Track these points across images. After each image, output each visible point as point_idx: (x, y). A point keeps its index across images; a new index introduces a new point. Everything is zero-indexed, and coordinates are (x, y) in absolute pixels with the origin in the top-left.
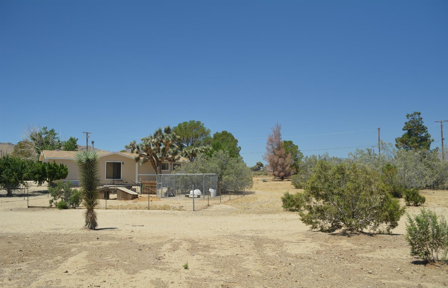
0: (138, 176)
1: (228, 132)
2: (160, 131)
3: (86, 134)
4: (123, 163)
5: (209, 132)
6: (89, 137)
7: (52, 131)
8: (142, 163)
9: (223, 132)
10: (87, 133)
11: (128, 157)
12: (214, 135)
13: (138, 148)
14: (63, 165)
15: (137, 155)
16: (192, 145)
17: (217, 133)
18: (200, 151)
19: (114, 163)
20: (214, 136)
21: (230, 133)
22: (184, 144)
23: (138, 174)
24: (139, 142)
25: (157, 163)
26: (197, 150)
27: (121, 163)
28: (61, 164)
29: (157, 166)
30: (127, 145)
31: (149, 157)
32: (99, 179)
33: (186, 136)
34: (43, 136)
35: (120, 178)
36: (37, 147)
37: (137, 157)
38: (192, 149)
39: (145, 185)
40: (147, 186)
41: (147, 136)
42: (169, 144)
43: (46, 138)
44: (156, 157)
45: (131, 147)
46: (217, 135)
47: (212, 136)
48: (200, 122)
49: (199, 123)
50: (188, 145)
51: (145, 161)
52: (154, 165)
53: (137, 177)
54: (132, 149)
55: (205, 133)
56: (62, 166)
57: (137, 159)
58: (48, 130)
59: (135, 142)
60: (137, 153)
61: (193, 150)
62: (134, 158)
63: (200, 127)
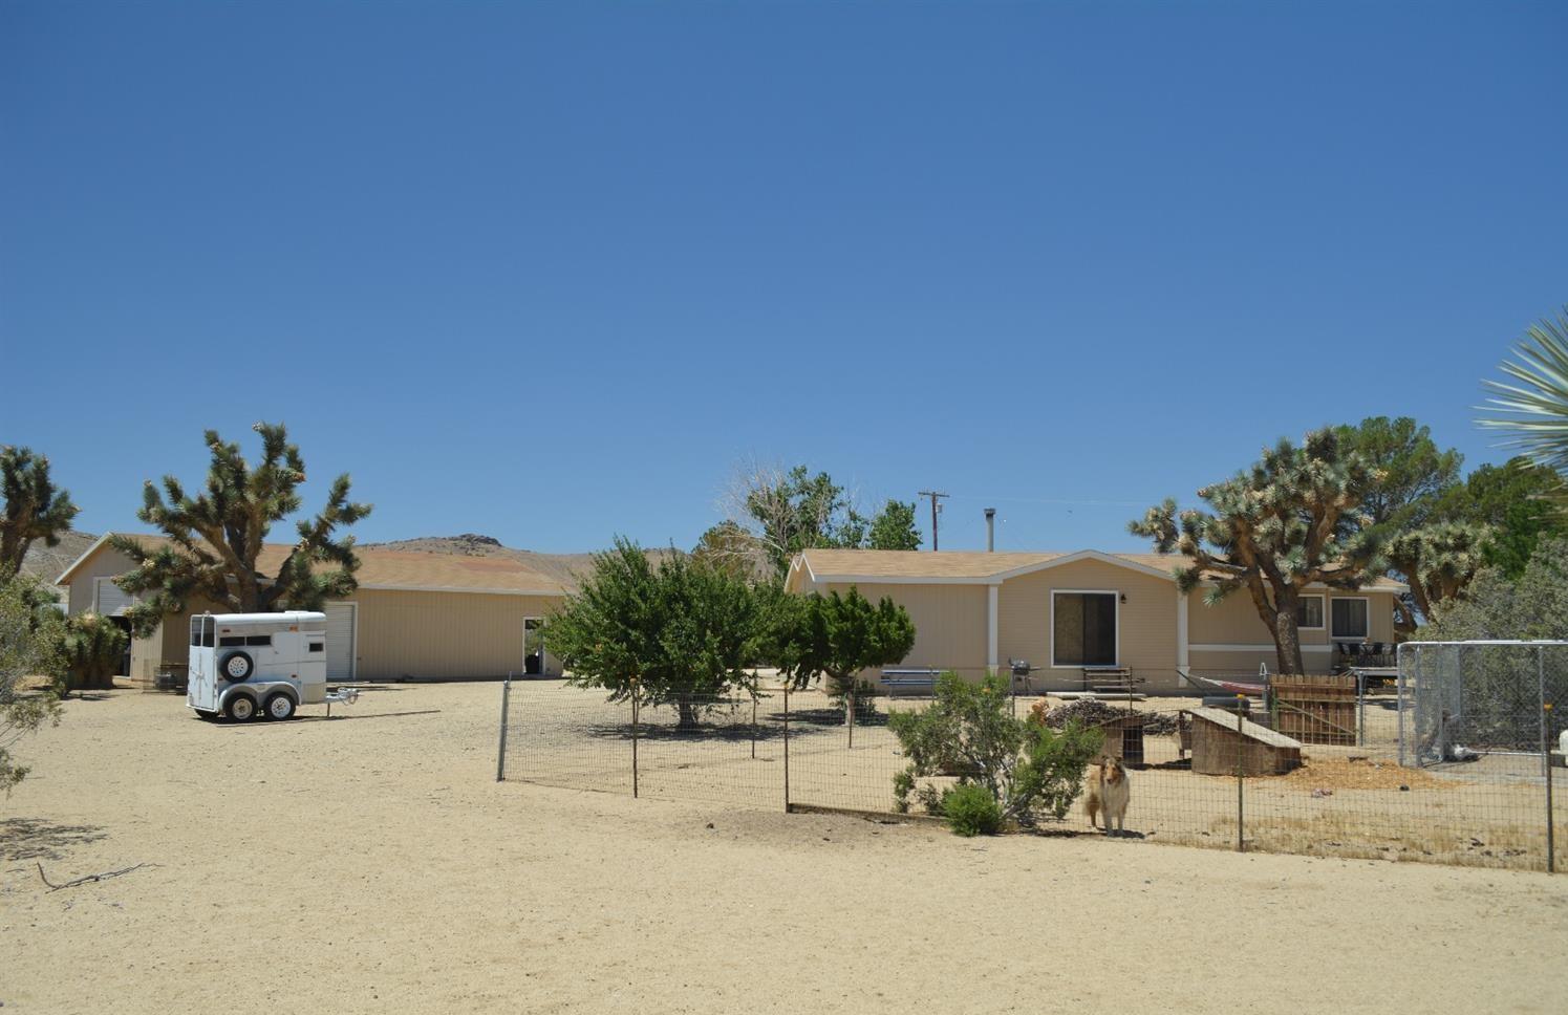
0: (1190, 652)
2: (1286, 452)
3: (929, 499)
4: (1123, 598)
6: (940, 511)
7: (823, 481)
8: (1216, 596)
10: (934, 496)
11: (1149, 572)
12: (1471, 477)
13: (1190, 528)
15: (1188, 563)
17: (1486, 468)
18: (1436, 546)
19: (1084, 595)
20: (1471, 484)
23: (1190, 643)
24: (1190, 506)
25: (1275, 597)
26: (1417, 540)
27: (1113, 596)
29: (1275, 609)
30: (1138, 521)
31: (1245, 569)
32: (1028, 666)
34: (795, 501)
35: (1114, 663)
36: (775, 541)
37: (1189, 572)
39: (1291, 696)
40: (1297, 704)
42: (1337, 508)
43: (803, 508)
44: (1275, 575)
45: (1156, 526)
46: (1485, 477)
47: (1465, 482)
48: (1414, 422)
49: (1405, 425)
51: (1226, 589)
52: (1263, 603)
53: (1184, 658)
54: (1162, 537)
56: (888, 608)
57: (1189, 580)
58: (810, 478)
59: (1172, 507)
60: (1187, 551)
61: (1400, 543)
62: (1173, 576)
63: (1416, 441)
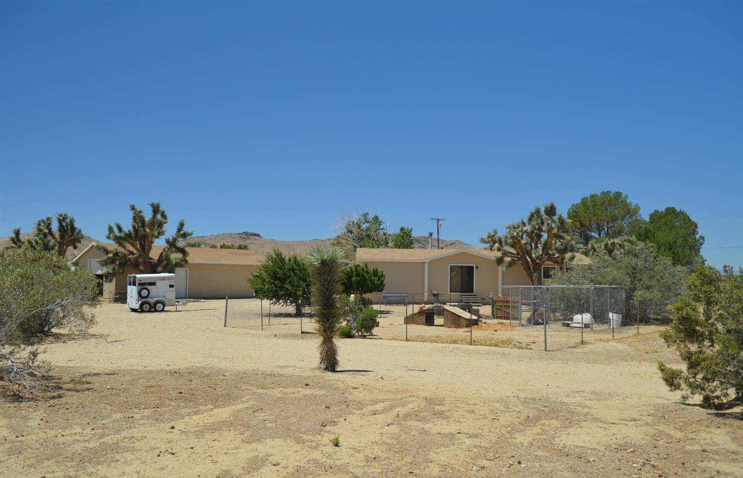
0: (503, 289)
1: (678, 210)
2: (538, 211)
3: (435, 221)
4: (477, 267)
5: (636, 210)
7: (376, 218)
8: (507, 267)
9: (668, 209)
10: (438, 220)
11: (487, 258)
12: (650, 215)
13: (500, 242)
14: (377, 270)
15: (499, 254)
16: (607, 234)
17: (656, 212)
18: (620, 245)
19: (462, 266)
20: (650, 218)
21: (682, 211)
22: (593, 234)
23: (502, 285)
24: (502, 233)
25: (533, 267)
26: (614, 243)
27: (473, 267)
28: (374, 270)
29: (533, 272)
30: (483, 238)
31: (519, 256)
32: (438, 293)
33: (594, 219)
34: (364, 226)
35: (473, 292)
36: (355, 243)
37: (500, 258)
38: (605, 242)
41: (516, 221)
42: (554, 234)
43: (368, 229)
44: (531, 257)
45: (490, 240)
46: (657, 215)
47: (647, 219)
48: (621, 193)
49: (618, 194)
50: (599, 235)
51: (511, 264)
52: (527, 270)
53: (500, 290)
54: (492, 244)
55: (630, 212)
56: (375, 272)
57: (500, 261)
58: (371, 216)
59: (495, 232)
60: (499, 250)
62: (494, 259)
63: (622, 202)
